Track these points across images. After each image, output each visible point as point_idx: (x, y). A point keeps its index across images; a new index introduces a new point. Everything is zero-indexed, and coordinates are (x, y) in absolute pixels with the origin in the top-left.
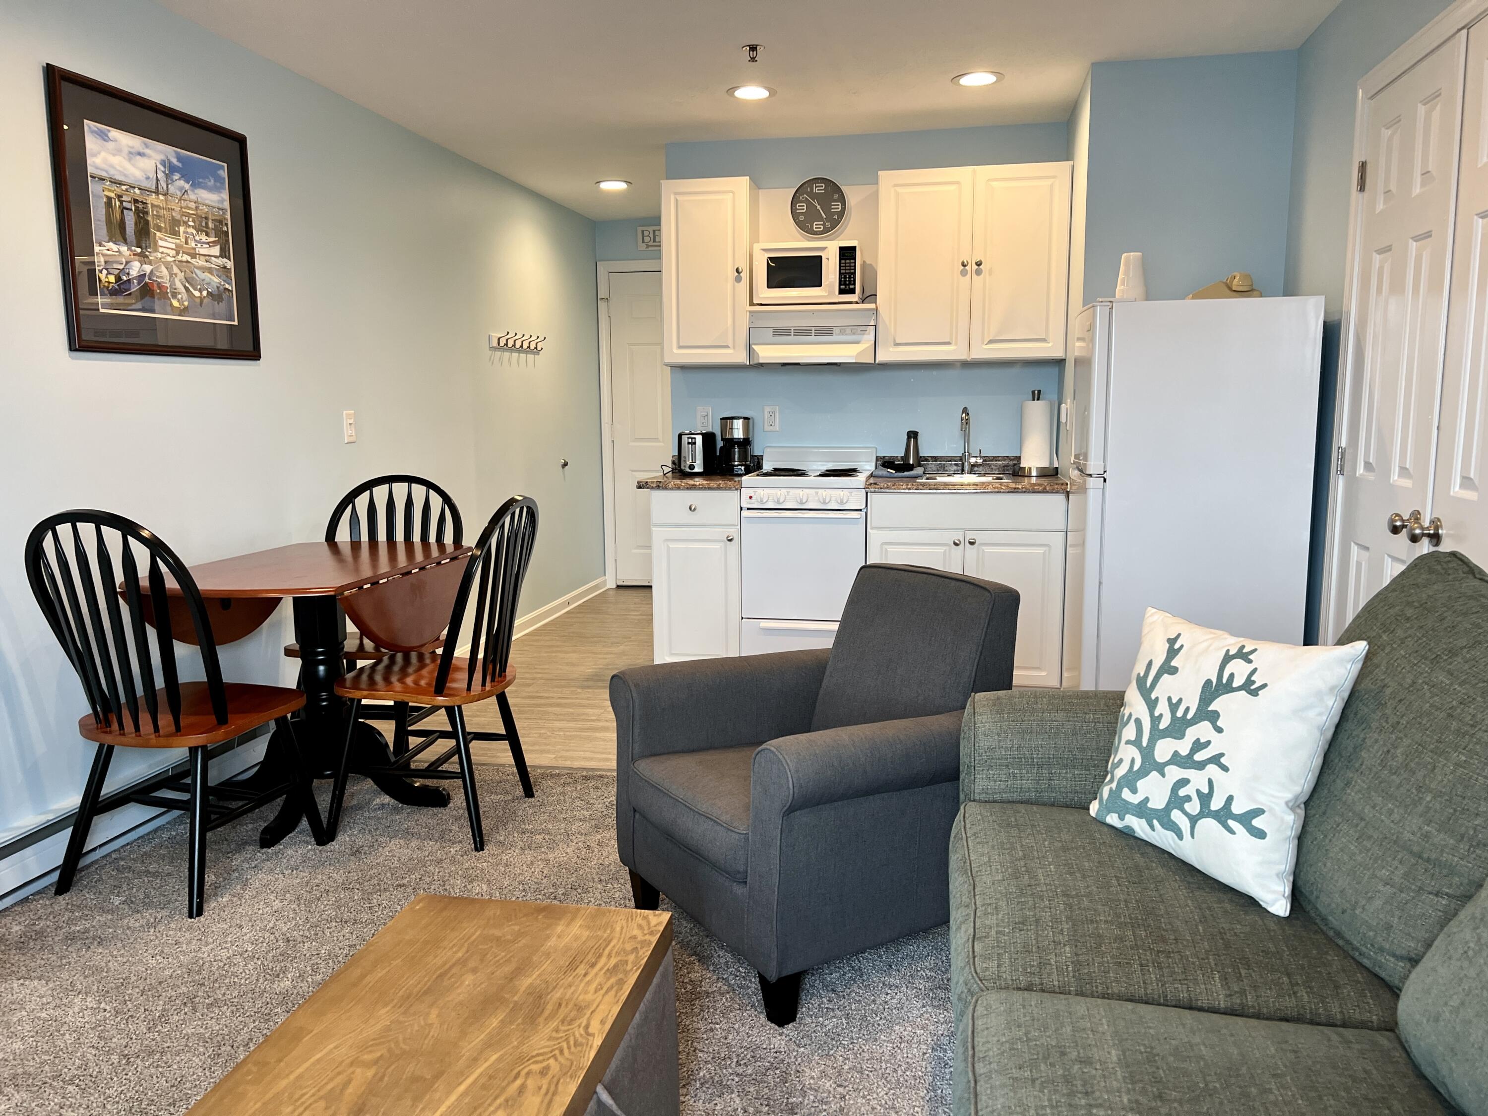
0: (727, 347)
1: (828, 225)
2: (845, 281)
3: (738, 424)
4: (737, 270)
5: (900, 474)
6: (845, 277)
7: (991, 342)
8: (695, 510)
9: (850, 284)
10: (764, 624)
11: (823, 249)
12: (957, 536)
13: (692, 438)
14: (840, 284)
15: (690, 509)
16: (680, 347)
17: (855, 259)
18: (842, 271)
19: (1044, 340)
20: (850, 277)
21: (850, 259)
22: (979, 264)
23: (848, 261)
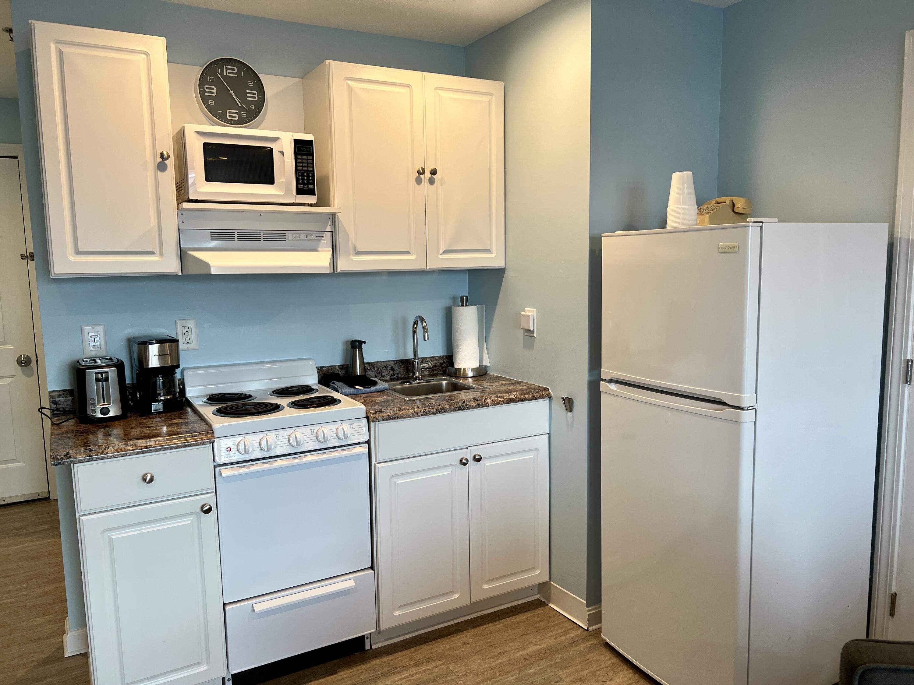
0: (151, 253)
1: (244, 114)
2: (303, 180)
3: (154, 349)
4: (162, 155)
5: (368, 390)
6: (303, 175)
7: (446, 252)
8: (152, 480)
9: (308, 184)
10: (261, 606)
11: (275, 139)
12: (463, 454)
13: (101, 373)
14: (297, 183)
15: (144, 479)
16: (78, 253)
17: (312, 155)
18: (299, 168)
19: (488, 251)
20: (308, 176)
21: (307, 155)
22: (434, 172)
23: (304, 157)
